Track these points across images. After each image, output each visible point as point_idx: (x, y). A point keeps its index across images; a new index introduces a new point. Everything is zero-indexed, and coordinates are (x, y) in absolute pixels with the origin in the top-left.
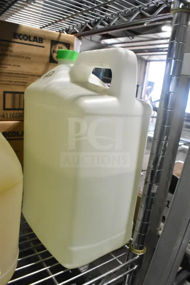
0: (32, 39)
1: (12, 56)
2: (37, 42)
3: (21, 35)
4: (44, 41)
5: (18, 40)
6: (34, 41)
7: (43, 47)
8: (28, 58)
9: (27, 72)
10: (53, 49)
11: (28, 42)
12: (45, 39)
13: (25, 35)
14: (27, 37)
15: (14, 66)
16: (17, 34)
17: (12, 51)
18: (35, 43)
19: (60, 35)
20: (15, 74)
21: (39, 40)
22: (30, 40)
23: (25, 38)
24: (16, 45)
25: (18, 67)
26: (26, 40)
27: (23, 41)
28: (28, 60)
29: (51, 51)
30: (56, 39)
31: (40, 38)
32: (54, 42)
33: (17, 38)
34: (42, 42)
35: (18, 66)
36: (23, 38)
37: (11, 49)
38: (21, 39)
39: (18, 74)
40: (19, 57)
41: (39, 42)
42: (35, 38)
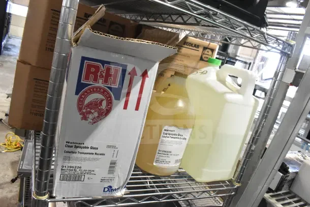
0: (193, 46)
1: (182, 55)
3: (188, 43)
5: (186, 46)
7: (198, 51)
8: (189, 57)
11: (191, 47)
12: (200, 46)
13: (190, 43)
15: (180, 60)
16: (186, 42)
17: (181, 52)
18: (194, 48)
19: (209, 44)
20: (180, 65)
23: (190, 45)
24: (184, 48)
27: (188, 47)
29: (202, 53)
30: (206, 46)
31: (198, 45)
32: (205, 48)
35: (182, 61)
40: (184, 55)
41: (197, 48)
42: (195, 45)
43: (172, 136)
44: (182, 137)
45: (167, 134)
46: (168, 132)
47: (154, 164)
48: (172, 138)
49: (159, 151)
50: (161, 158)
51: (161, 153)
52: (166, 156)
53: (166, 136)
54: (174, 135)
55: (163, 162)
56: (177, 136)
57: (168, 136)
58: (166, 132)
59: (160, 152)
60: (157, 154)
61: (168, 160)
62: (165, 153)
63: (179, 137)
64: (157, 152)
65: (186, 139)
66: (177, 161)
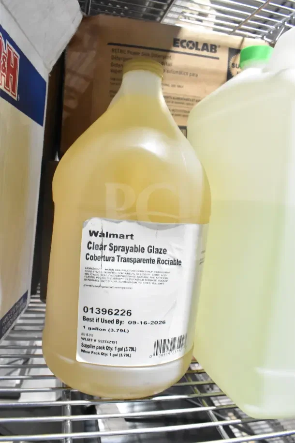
0: (200, 47)
1: (172, 71)
2: (208, 51)
3: (185, 41)
4: (218, 49)
5: (180, 49)
6: (203, 49)
7: (218, 58)
8: (193, 75)
9: (192, 96)
10: (231, 62)
11: (194, 51)
12: (219, 46)
13: (190, 42)
14: (193, 45)
15: (173, 86)
16: (179, 40)
17: (170, 65)
18: (205, 53)
19: (242, 41)
20: (174, 98)
21: (212, 49)
22: (197, 49)
23: (191, 45)
24: (176, 55)
25: (179, 88)
26: (191, 48)
27: (187, 50)
28: (194, 77)
29: (229, 64)
30: (236, 47)
31: (212, 45)
32: (234, 52)
33: (178, 46)
34: (215, 51)
35: (179, 86)
36: (188, 45)
37: (169, 61)
38: (184, 47)
39: (178, 99)
40: (180, 73)
41: (211, 51)
42: (205, 45)
43: (123, 254)
44: (163, 257)
45: (102, 247)
46: (107, 241)
47: (79, 358)
48: (126, 260)
49: (86, 309)
50: (97, 335)
51: (95, 316)
52: (115, 326)
53: (98, 253)
54: (135, 249)
55: (105, 349)
56: (145, 255)
57: (107, 253)
58: (97, 240)
59: (89, 315)
60: (81, 323)
61: (123, 340)
62: (107, 317)
63: (155, 256)
64: (81, 314)
65: (179, 263)
66: (161, 346)
